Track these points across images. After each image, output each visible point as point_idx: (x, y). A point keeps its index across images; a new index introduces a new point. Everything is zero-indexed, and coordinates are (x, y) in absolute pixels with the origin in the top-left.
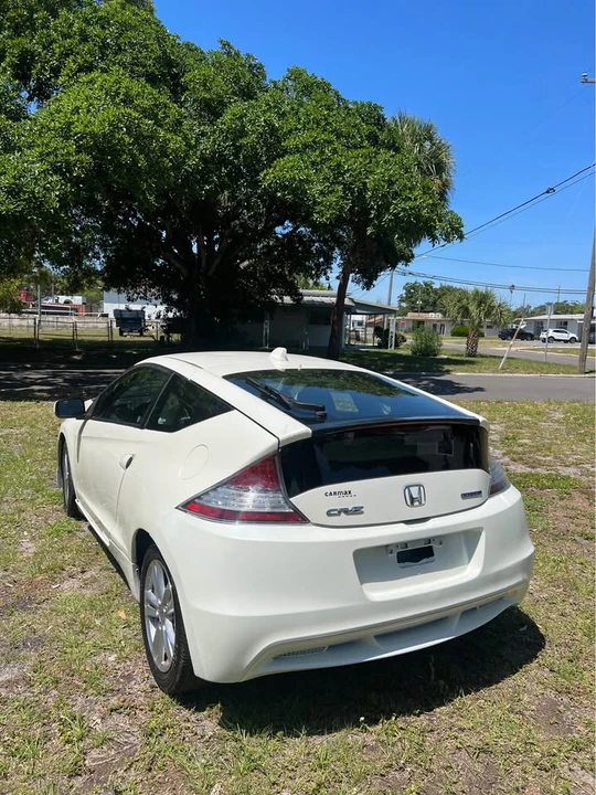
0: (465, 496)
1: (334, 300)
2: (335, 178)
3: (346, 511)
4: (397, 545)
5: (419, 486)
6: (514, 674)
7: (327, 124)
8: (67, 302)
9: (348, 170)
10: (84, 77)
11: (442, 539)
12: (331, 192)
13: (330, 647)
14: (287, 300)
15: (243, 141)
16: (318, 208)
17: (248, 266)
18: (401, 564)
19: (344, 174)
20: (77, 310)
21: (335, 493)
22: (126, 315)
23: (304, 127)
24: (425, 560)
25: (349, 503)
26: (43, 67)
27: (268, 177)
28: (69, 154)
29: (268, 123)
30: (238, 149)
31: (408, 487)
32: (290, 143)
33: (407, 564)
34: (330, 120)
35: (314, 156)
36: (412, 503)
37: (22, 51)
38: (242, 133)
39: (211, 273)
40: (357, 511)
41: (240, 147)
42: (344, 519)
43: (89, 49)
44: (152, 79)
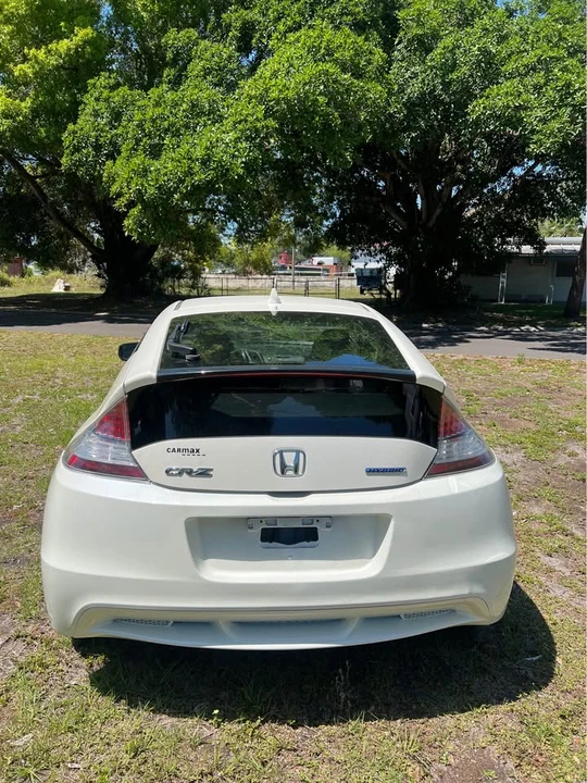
0: (370, 471)
1: (578, 248)
2: (561, 100)
3: (190, 472)
4: (261, 519)
5: (298, 452)
6: (463, 711)
7: (560, 40)
8: (320, 264)
9: (580, 89)
10: (291, 37)
11: (331, 520)
12: (553, 118)
13: (175, 623)
14: (527, 249)
15: (453, 76)
16: (535, 137)
17: (474, 215)
18: (267, 544)
19: (575, 93)
20: (327, 271)
21: (179, 450)
22: (367, 274)
23: (533, 47)
24: (305, 543)
25: (195, 463)
26: (262, 36)
27: (476, 109)
28: (257, 119)
29: (484, 52)
30: (446, 85)
31: (281, 452)
32: (510, 67)
33: (274, 544)
34: (565, 35)
35: (539, 78)
36: (283, 472)
37: (244, 24)
38: (454, 67)
39: (431, 224)
40: (205, 473)
41: (450, 83)
42: (186, 481)
43: (299, 9)
44: (360, 27)
